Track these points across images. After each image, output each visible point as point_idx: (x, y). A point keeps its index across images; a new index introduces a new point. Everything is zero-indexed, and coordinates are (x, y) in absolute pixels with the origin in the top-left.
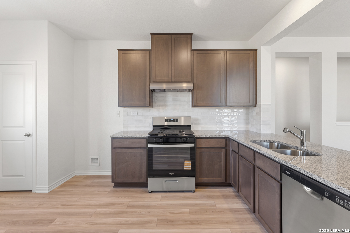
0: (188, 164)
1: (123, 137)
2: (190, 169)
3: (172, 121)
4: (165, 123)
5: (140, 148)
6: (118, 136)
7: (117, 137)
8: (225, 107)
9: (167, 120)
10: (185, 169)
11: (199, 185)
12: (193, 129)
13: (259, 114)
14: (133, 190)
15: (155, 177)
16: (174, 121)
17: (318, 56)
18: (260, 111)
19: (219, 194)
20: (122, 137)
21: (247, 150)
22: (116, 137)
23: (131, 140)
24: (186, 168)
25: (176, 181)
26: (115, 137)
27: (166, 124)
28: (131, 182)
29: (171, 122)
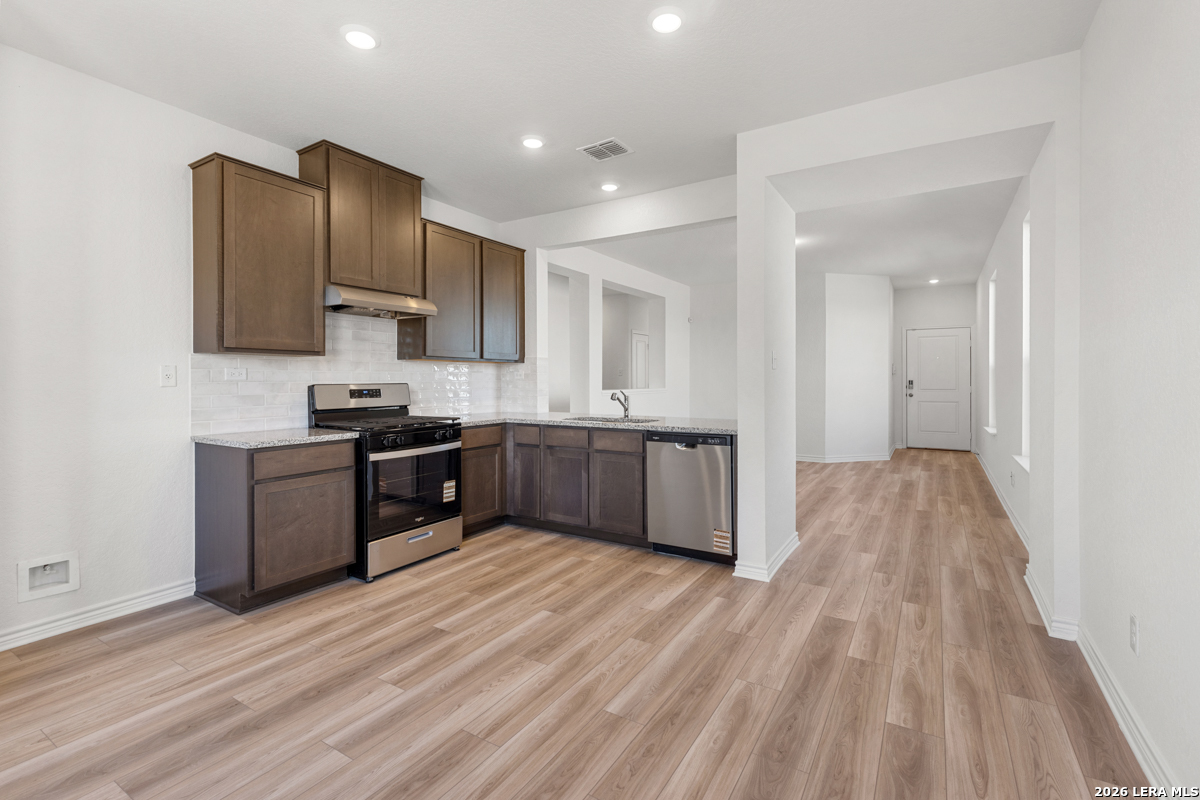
0: (450, 488)
1: (292, 443)
2: (453, 498)
3: (366, 396)
4: (349, 402)
5: (335, 470)
6: (276, 442)
7: (272, 445)
8: (480, 362)
9: (354, 394)
10: (445, 500)
11: (469, 532)
12: (415, 411)
13: (532, 376)
14: (314, 596)
15: (378, 539)
16: (372, 396)
17: (583, 279)
18: (535, 371)
19: (499, 538)
20: (287, 443)
21: (571, 433)
22: (268, 445)
23: (312, 450)
24: (447, 497)
25: (427, 534)
26: (264, 446)
27: (353, 403)
28: (312, 572)
29: (364, 399)
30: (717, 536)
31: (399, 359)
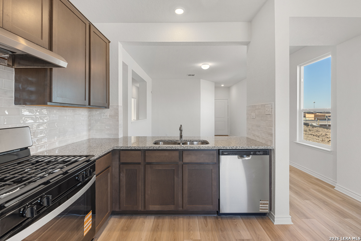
0: (88, 220)
2: (90, 227)
8: (85, 107)
10: (85, 233)
13: (115, 116)
18: (117, 113)
24: (86, 230)
30: (261, 204)
31: (16, 104)
